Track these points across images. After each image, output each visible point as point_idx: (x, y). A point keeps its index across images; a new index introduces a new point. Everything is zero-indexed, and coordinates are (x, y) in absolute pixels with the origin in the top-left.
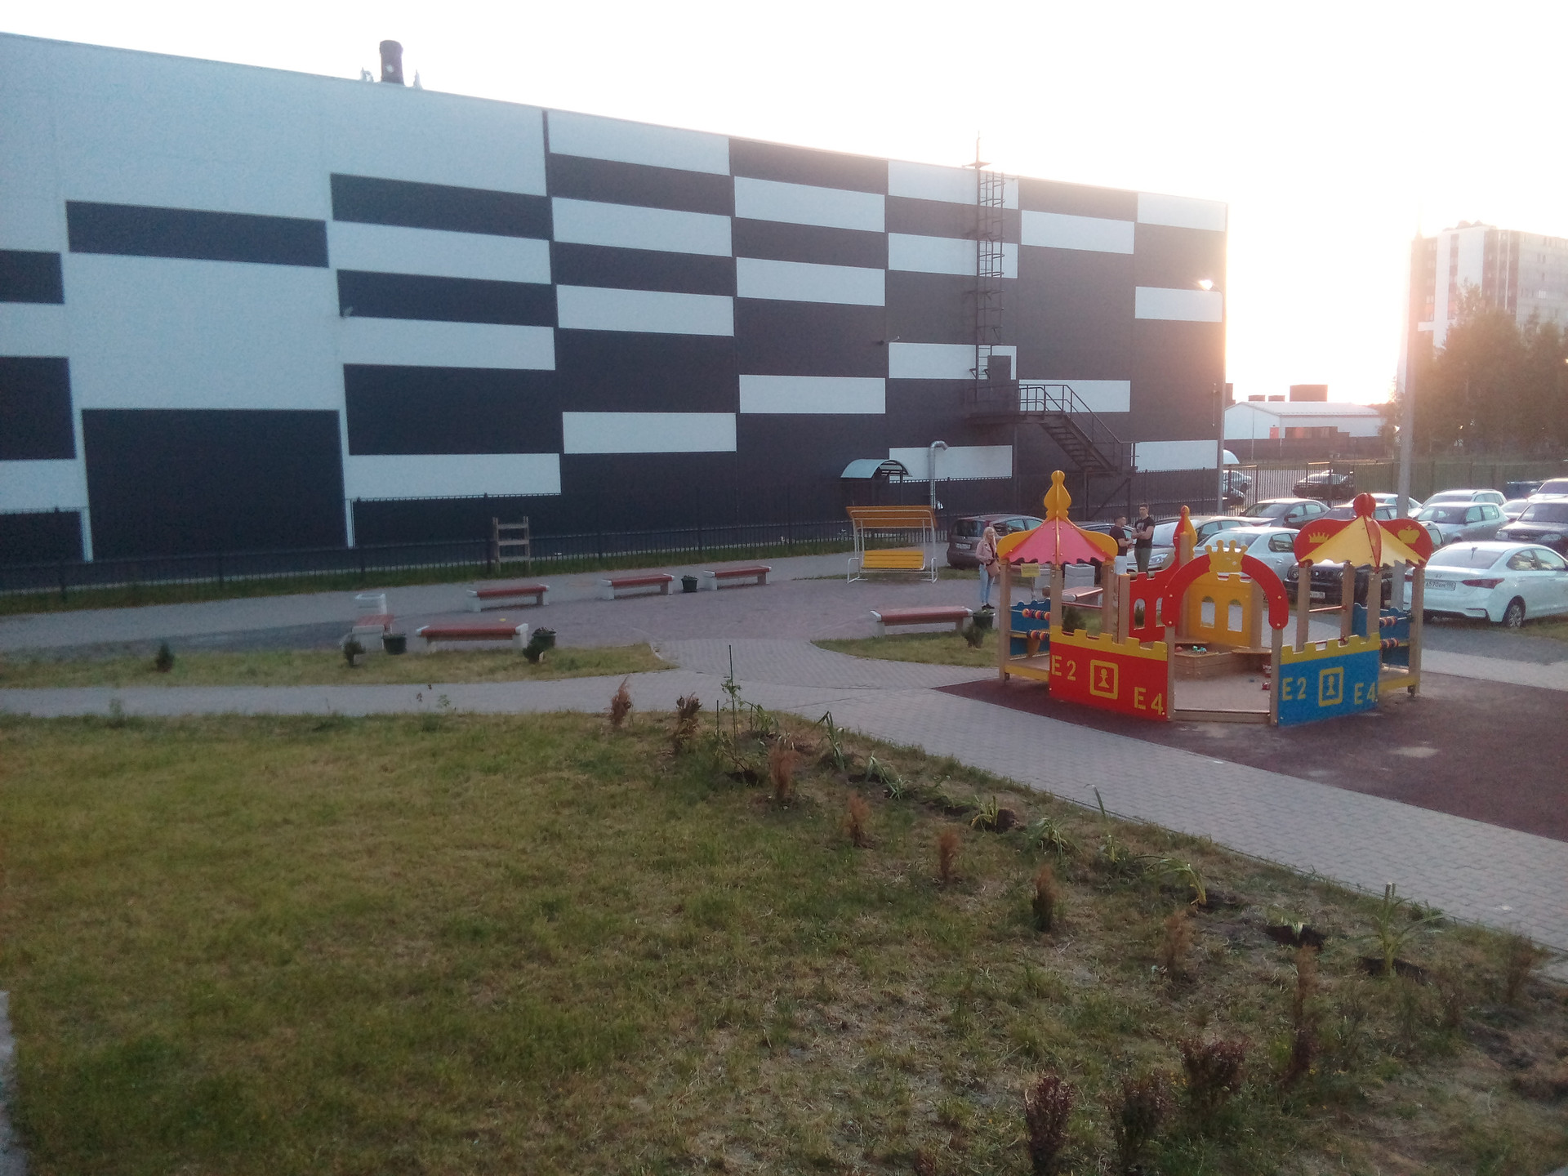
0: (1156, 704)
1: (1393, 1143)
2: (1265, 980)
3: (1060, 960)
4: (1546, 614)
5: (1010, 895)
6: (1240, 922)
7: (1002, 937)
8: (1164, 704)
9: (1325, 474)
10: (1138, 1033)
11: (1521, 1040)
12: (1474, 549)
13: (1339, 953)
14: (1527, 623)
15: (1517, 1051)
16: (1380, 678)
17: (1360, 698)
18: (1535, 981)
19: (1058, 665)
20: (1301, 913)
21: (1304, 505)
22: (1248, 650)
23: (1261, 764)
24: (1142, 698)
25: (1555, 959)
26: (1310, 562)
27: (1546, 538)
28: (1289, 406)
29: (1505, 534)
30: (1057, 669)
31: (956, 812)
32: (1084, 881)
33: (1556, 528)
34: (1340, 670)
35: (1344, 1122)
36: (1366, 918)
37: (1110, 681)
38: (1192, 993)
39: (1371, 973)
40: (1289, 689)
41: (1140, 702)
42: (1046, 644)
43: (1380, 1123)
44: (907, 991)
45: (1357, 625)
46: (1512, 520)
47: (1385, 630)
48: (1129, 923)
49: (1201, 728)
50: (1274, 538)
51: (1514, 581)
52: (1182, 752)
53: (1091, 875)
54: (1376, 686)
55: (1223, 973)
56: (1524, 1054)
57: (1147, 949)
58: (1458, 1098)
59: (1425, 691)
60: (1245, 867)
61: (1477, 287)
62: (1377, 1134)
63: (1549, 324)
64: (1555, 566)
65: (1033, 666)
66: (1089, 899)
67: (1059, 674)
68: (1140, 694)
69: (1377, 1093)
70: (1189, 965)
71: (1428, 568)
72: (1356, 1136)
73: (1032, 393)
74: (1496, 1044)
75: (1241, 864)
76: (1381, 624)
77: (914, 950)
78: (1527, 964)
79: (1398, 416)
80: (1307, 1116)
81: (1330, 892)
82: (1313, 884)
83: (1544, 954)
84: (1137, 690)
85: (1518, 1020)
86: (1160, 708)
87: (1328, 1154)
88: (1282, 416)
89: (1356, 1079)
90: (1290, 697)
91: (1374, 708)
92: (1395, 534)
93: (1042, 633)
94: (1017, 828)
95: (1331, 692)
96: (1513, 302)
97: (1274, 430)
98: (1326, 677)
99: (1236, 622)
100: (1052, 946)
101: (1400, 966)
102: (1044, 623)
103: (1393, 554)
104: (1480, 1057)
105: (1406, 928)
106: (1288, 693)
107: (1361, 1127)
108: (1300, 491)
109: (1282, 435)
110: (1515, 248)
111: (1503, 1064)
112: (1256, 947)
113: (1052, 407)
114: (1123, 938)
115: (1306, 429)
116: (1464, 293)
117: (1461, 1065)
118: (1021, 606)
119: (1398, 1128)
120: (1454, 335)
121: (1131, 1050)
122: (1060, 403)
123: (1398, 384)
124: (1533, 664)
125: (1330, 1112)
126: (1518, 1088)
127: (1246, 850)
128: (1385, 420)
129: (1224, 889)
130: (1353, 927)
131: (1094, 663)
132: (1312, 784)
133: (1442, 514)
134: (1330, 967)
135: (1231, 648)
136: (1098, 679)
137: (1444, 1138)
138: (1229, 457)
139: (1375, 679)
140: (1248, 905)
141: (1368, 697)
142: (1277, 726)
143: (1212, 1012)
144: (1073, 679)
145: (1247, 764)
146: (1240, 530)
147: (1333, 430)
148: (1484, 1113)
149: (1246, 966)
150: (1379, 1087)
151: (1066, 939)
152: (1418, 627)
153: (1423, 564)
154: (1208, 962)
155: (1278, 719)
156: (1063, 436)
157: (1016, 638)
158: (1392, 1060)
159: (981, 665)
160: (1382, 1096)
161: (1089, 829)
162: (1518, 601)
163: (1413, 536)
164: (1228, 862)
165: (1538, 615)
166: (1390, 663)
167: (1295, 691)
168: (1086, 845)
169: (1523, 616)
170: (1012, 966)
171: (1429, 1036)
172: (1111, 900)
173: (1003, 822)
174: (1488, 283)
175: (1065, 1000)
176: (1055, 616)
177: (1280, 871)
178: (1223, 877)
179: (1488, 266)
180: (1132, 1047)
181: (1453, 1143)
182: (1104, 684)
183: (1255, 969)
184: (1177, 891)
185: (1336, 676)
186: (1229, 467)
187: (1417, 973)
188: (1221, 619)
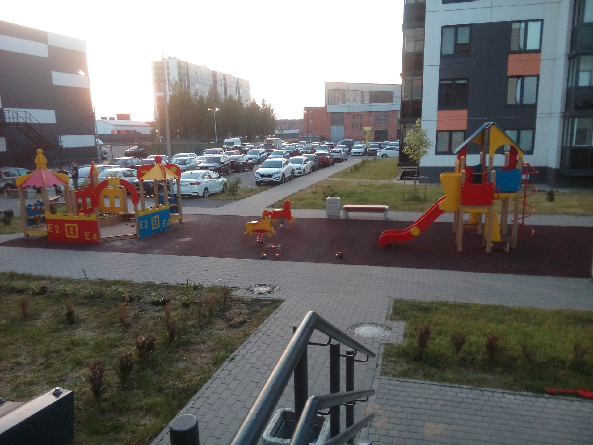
0: (94, 237)
1: (202, 351)
2: (154, 318)
3: (81, 332)
4: (214, 192)
5: (54, 316)
6: (142, 303)
7: (55, 331)
8: (98, 236)
9: (136, 147)
10: (116, 346)
11: (229, 314)
12: (191, 173)
13: (175, 304)
14: (210, 196)
15: (229, 317)
16: (170, 218)
17: (165, 225)
18: (230, 298)
19: (51, 228)
20: (161, 296)
21: (131, 160)
22: (124, 213)
23: (137, 252)
24: (88, 236)
25: (234, 291)
26: (143, 180)
27: (211, 168)
28: (117, 122)
29: (199, 168)
30: (51, 230)
31: (21, 291)
32: (83, 304)
33: (213, 165)
34: (158, 216)
35: (187, 350)
36: (181, 292)
37: (74, 231)
38: (131, 329)
39: (186, 308)
40: (142, 225)
41: (88, 237)
42: (44, 220)
43: (197, 347)
44: (21, 359)
45: (161, 200)
46: (200, 163)
47: (171, 201)
48: (103, 313)
49: (113, 243)
50: (125, 172)
51: (205, 182)
52: (108, 253)
53: (85, 301)
54: (170, 220)
55: (140, 320)
56: (231, 317)
57: (113, 319)
58: (217, 334)
59: (184, 221)
60: (139, 286)
61: (177, 82)
62: (197, 351)
63: (201, 96)
64: (215, 177)
65: (39, 230)
66: (87, 309)
67: (52, 231)
68: (87, 234)
69: (195, 339)
70: (129, 320)
71: (181, 180)
72: (191, 353)
73: (11, 114)
74: (223, 317)
75: (138, 285)
76: (169, 199)
77: (20, 345)
78: (228, 293)
79: (157, 126)
80: (176, 352)
81: (168, 287)
82: (163, 286)
83: (231, 290)
84: (86, 233)
85: (228, 309)
86: (96, 238)
87: (185, 360)
88: (115, 126)
89: (188, 337)
90: (143, 228)
91: (170, 228)
92: (169, 169)
93: (42, 216)
94: (50, 292)
95: (156, 224)
96: (189, 87)
97: (113, 131)
98: (154, 219)
99: (118, 204)
100: (76, 328)
101: (194, 303)
102: (43, 212)
103: (170, 176)
104: (221, 322)
105: (193, 292)
106: (142, 227)
107: (192, 350)
108: (127, 154)
109: (116, 133)
110: (187, 69)
111: (226, 322)
112: (149, 309)
113: (21, 121)
114: (102, 319)
115: (125, 131)
116: (173, 83)
117: (216, 325)
118: (30, 206)
119: (202, 347)
120: (172, 98)
121: (115, 352)
122: (25, 119)
123: (155, 115)
124: (214, 208)
125: (182, 349)
126: (231, 326)
127: (139, 280)
128: (152, 128)
129: (134, 294)
130: (178, 296)
131: (66, 225)
132: (155, 255)
133: (178, 161)
134: (173, 309)
135: (117, 214)
136: (69, 231)
137: (215, 345)
138: (100, 142)
139: (169, 218)
140: (143, 297)
141: (168, 224)
142: (139, 238)
143: (139, 333)
144: (58, 232)
145: (132, 253)
146: (110, 170)
147: (134, 131)
148: (224, 335)
149: (147, 316)
150: (194, 338)
151: (81, 325)
152: (180, 200)
153: (179, 179)
154: (134, 318)
155: (140, 236)
156: (28, 133)
157: (30, 219)
158: (196, 329)
159: (13, 233)
160: (196, 340)
161: (80, 286)
162: (206, 189)
163: (175, 169)
164: (133, 285)
165: (213, 193)
166: (172, 212)
167: (144, 225)
168: (80, 292)
169: (208, 193)
170: (63, 339)
171: (206, 320)
172: (95, 308)
173: (43, 291)
174: (180, 80)
175: (86, 344)
176: (46, 207)
177: (151, 285)
178: (133, 291)
179: (180, 74)
180: (115, 351)
181: (218, 345)
182: (72, 233)
183: (150, 316)
184: (118, 299)
185: (157, 218)
186: (101, 145)
187: (199, 304)
188: (112, 204)
